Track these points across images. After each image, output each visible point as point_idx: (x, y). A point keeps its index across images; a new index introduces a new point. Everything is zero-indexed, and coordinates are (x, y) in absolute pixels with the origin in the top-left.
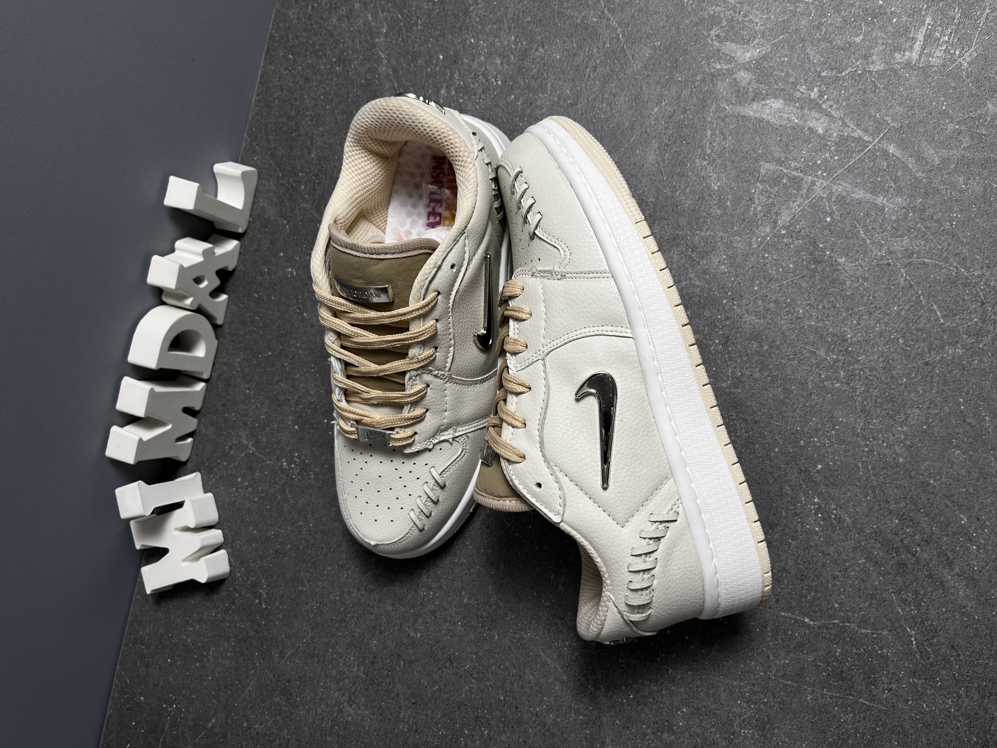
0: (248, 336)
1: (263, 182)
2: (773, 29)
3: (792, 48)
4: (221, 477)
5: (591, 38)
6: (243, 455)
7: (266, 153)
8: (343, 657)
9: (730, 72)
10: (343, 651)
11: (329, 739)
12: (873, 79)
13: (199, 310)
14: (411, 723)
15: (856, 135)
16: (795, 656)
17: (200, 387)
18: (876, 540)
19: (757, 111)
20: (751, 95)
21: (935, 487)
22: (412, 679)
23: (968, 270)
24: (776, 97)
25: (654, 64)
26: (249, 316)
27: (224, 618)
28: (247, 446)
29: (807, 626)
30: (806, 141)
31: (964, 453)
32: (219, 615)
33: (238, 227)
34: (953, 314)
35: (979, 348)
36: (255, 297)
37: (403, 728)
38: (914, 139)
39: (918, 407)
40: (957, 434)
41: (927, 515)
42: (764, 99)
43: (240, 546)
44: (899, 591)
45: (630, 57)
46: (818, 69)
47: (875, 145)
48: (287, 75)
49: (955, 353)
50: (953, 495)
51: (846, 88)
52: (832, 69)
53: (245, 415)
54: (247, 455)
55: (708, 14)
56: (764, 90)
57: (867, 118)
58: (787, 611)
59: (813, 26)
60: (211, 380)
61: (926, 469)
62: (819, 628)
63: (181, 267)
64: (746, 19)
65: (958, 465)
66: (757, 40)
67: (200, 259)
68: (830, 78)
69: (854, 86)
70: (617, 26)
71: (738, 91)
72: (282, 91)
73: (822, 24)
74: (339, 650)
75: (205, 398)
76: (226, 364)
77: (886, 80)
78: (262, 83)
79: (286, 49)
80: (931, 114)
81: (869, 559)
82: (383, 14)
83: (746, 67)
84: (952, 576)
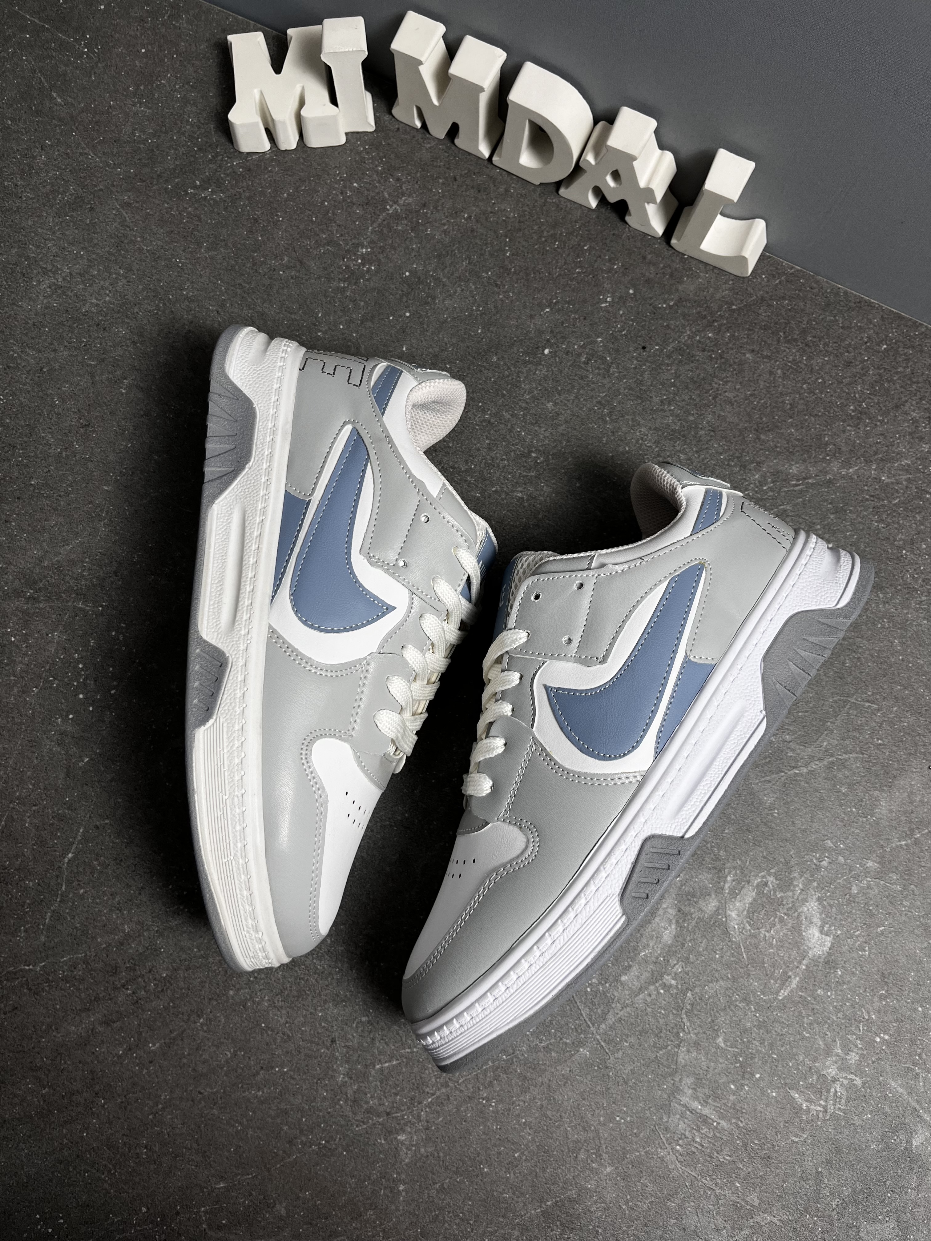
0: (536, 228)
1: (731, 282)
2: (757, 948)
3: (728, 966)
4: (363, 160)
5: (804, 736)
6: (386, 195)
7: (767, 292)
8: (111, 287)
9: (719, 890)
10: (118, 288)
11: (14, 251)
12: (669, 1048)
13: (578, 170)
14: (19, 362)
15: (610, 1016)
16: (32, 835)
17: (484, 150)
18: (147, 948)
19: (665, 913)
20: (687, 909)
21: (195, 1022)
22: (72, 372)
23: (429, 1105)
24: (676, 937)
25: (752, 803)
26: (561, 234)
27: (184, 134)
28: (396, 202)
29: (63, 855)
30: (617, 960)
31: (227, 1062)
32: (188, 127)
33: (679, 239)
34: (382, 1080)
35: (339, 1100)
36: (585, 245)
37: (13, 351)
38: (589, 1078)
39: (287, 1022)
40: (249, 1058)
41: (166, 1008)
42: (677, 922)
43: (270, 171)
44: (85, 962)
45: (768, 778)
46: (697, 990)
47: (593, 1034)
48: (862, 338)
49: (340, 1073)
50: (182, 1040)
51: (666, 1016)
52: (692, 1005)
53: (436, 207)
54: (384, 201)
55: (795, 877)
56: (688, 925)
57: (626, 1031)
58: (84, 835)
59: (748, 994)
60: (490, 166)
61: (216, 1017)
62: (59, 867)
63: (634, 158)
64: (777, 920)
65: (215, 1051)
66: (749, 928)
67: (642, 184)
68: (683, 1001)
69: (667, 1025)
70: (809, 768)
71: (694, 896)
72: (842, 328)
73: (748, 1005)
74: (120, 284)
75: (469, 154)
76: (507, 191)
77: (665, 1063)
78: (860, 302)
79: (896, 343)
80: (614, 1103)
81: (128, 936)
82: (905, 480)
83: (721, 909)
84: (93, 1022)
